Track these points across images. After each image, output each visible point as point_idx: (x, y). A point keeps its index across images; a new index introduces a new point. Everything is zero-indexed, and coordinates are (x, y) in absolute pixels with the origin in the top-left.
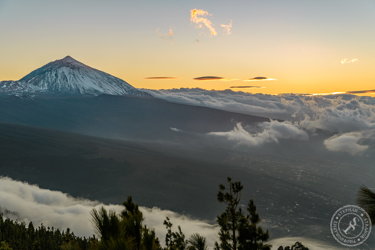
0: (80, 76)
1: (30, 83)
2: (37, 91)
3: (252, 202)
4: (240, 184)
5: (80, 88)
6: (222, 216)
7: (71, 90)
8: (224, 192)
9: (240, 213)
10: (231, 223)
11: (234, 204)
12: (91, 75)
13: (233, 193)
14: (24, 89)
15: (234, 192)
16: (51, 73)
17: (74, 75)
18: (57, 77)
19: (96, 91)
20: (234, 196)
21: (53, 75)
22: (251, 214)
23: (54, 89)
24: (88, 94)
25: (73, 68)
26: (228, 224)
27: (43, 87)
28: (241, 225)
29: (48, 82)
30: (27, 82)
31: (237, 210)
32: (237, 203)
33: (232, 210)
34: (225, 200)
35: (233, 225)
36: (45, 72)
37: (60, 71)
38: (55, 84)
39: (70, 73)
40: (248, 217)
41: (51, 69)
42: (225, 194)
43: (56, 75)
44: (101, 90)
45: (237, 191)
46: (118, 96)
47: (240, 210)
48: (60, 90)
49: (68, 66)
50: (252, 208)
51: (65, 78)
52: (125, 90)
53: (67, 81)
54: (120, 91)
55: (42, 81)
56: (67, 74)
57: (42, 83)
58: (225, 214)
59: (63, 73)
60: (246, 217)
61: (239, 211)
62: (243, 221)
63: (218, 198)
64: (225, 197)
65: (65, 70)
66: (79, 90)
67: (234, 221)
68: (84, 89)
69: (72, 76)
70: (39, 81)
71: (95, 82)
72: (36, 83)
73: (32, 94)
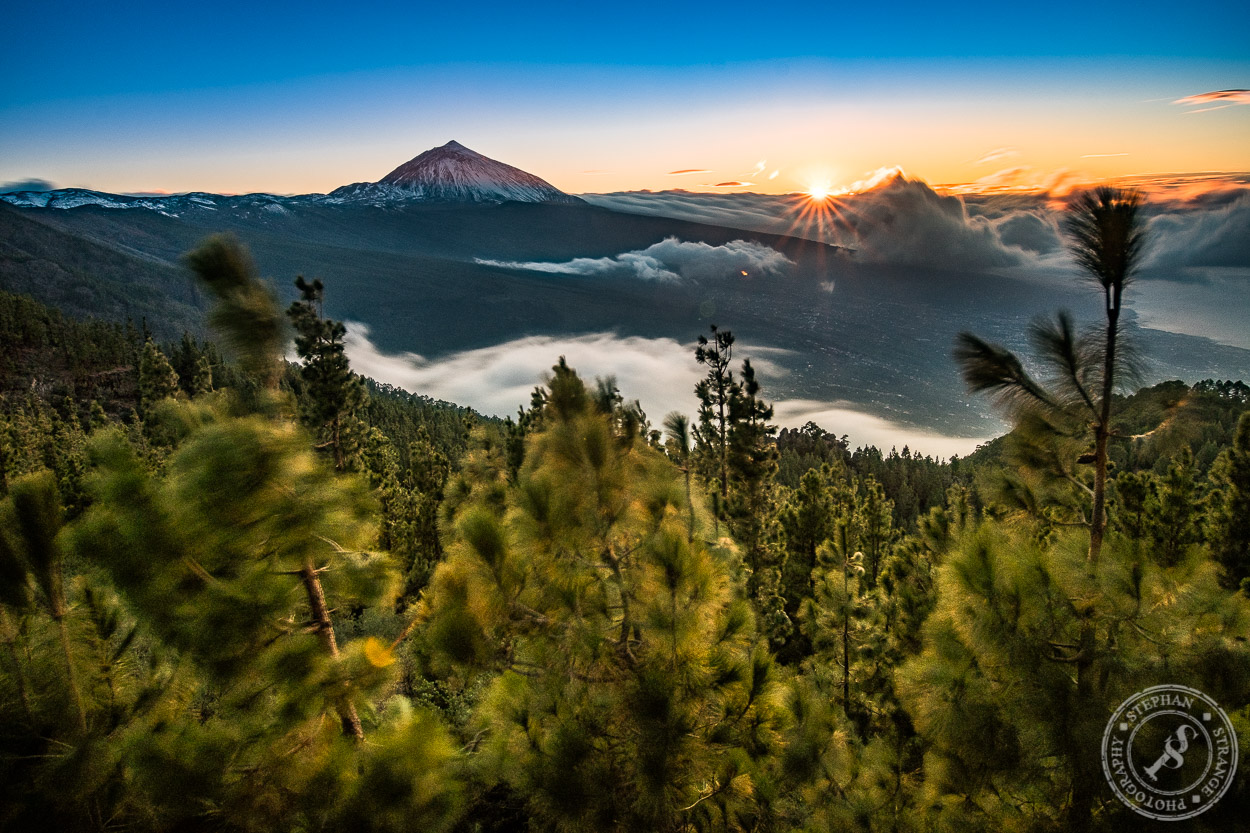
0: (473, 173)
1: (396, 184)
2: (407, 199)
3: (747, 362)
4: (729, 334)
5: (474, 192)
6: (703, 384)
7: (459, 194)
8: (706, 348)
9: (730, 380)
10: (716, 394)
11: (722, 365)
12: (490, 171)
13: (719, 350)
14: (387, 196)
15: (721, 347)
16: (427, 170)
17: (463, 171)
18: (438, 175)
19: (499, 196)
20: (722, 354)
21: (431, 172)
22: (747, 381)
23: (433, 195)
24: (486, 201)
25: (461, 159)
26: (712, 396)
27: (418, 194)
28: (733, 398)
29: (423, 183)
30: (391, 184)
31: (726, 375)
32: (725, 363)
33: (719, 375)
34: (707, 360)
35: (720, 397)
36: (418, 167)
37: (441, 166)
38: (434, 187)
39: (456, 169)
40: (742, 384)
41: (428, 162)
42: (707, 350)
43: (435, 171)
44: (507, 195)
45: (726, 347)
46: (533, 204)
47: (730, 374)
48: (442, 196)
49: (453, 157)
50: (748, 372)
51: (449, 176)
52: (544, 193)
53: (453, 181)
54: (537, 197)
55: (414, 182)
56: (452, 170)
57: (414, 185)
58: (708, 381)
59: (446, 168)
60: (739, 384)
61: (728, 376)
62: (735, 391)
63: (698, 358)
64: (707, 354)
65: (450, 165)
66: (473, 195)
67: (721, 392)
68: (479, 192)
69: (460, 173)
70: (410, 182)
71: (497, 182)
72: (405, 186)
73: (400, 203)
